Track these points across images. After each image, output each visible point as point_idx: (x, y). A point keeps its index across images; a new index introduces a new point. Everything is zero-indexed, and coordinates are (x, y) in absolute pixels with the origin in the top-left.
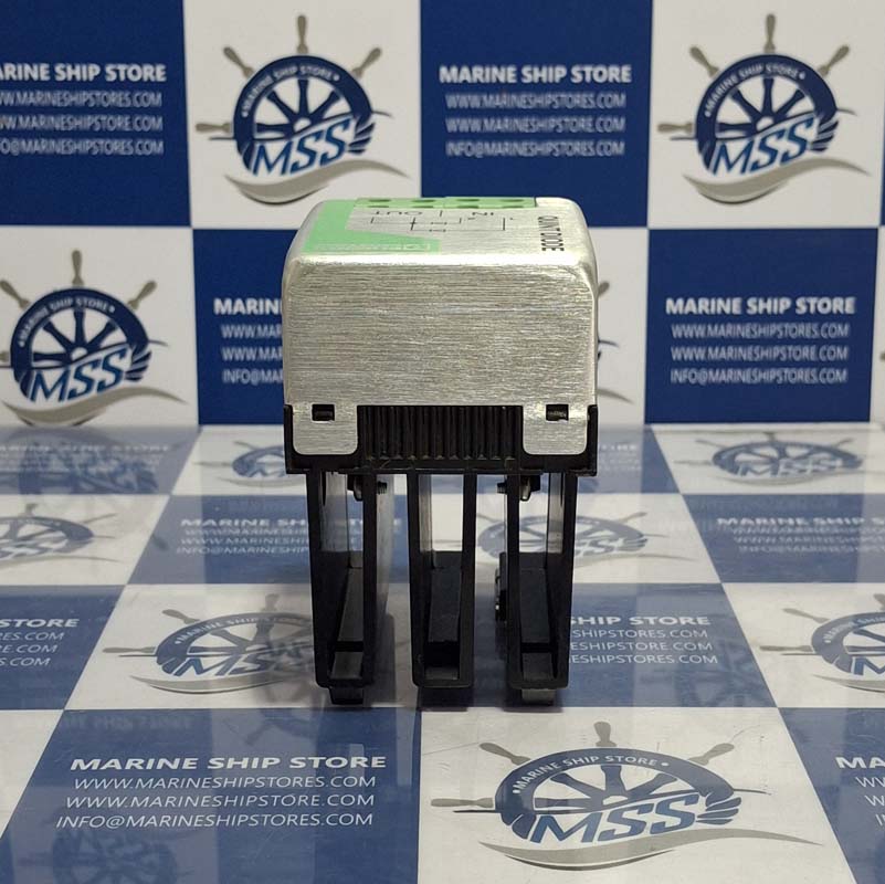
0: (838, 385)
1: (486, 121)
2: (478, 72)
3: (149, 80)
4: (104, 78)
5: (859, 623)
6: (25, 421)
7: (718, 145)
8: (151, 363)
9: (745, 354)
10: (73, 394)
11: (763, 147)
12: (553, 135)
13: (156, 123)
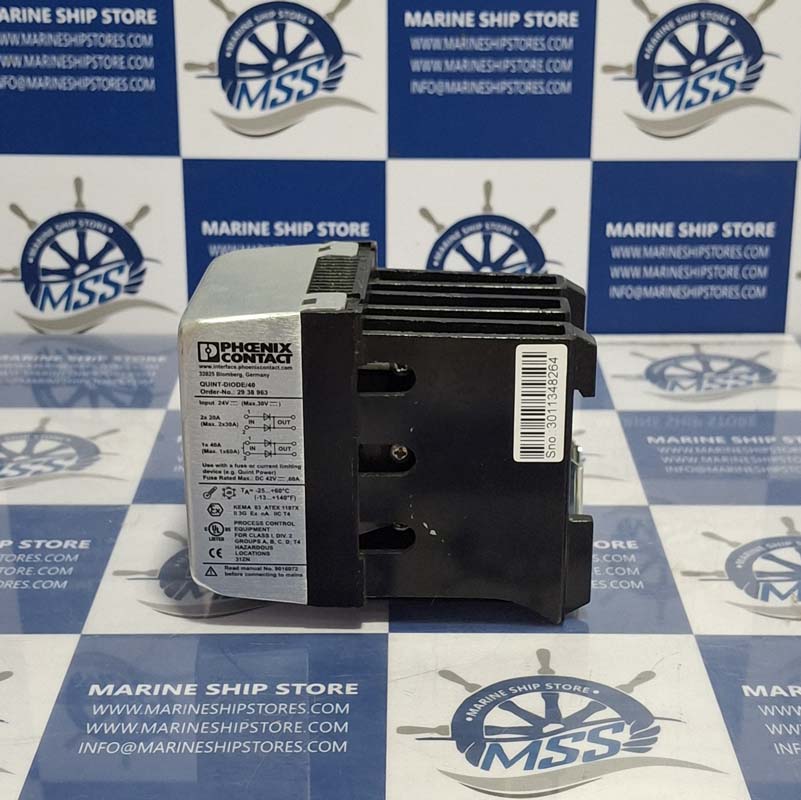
0: (758, 301)
1: (447, 62)
2: (440, 17)
3: (141, 23)
4: (100, 21)
5: (766, 547)
6: (35, 329)
7: (656, 85)
8: (146, 278)
9: (676, 272)
10: (77, 305)
11: (696, 87)
12: (508, 75)
13: (148, 63)
